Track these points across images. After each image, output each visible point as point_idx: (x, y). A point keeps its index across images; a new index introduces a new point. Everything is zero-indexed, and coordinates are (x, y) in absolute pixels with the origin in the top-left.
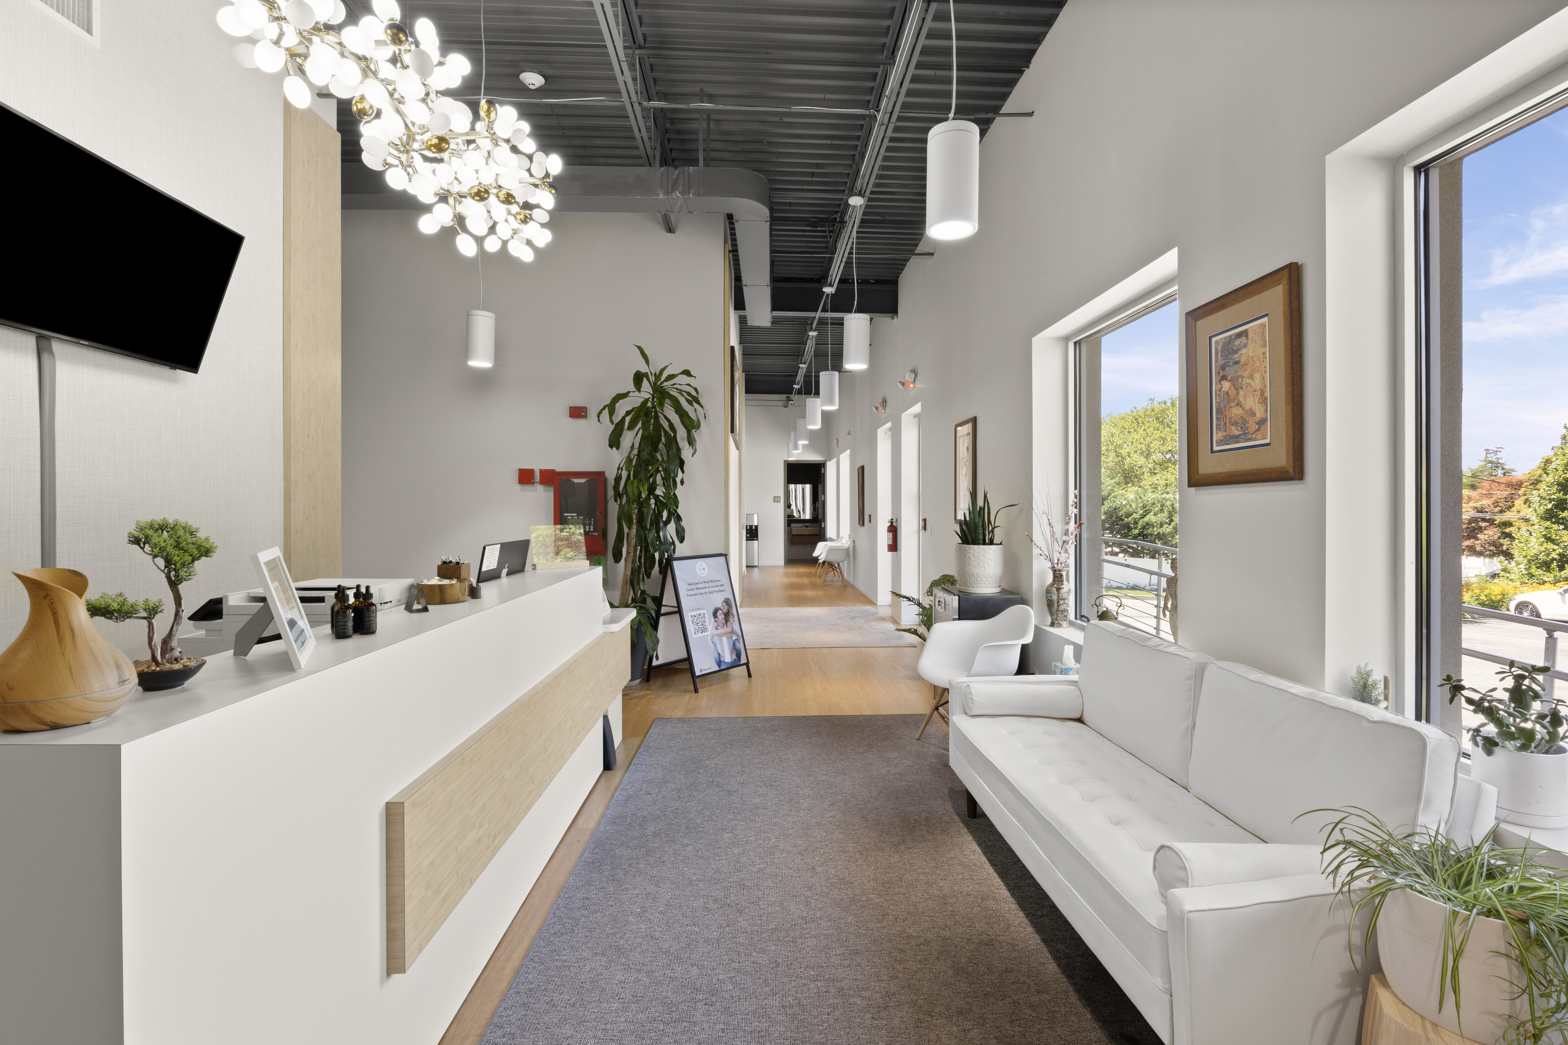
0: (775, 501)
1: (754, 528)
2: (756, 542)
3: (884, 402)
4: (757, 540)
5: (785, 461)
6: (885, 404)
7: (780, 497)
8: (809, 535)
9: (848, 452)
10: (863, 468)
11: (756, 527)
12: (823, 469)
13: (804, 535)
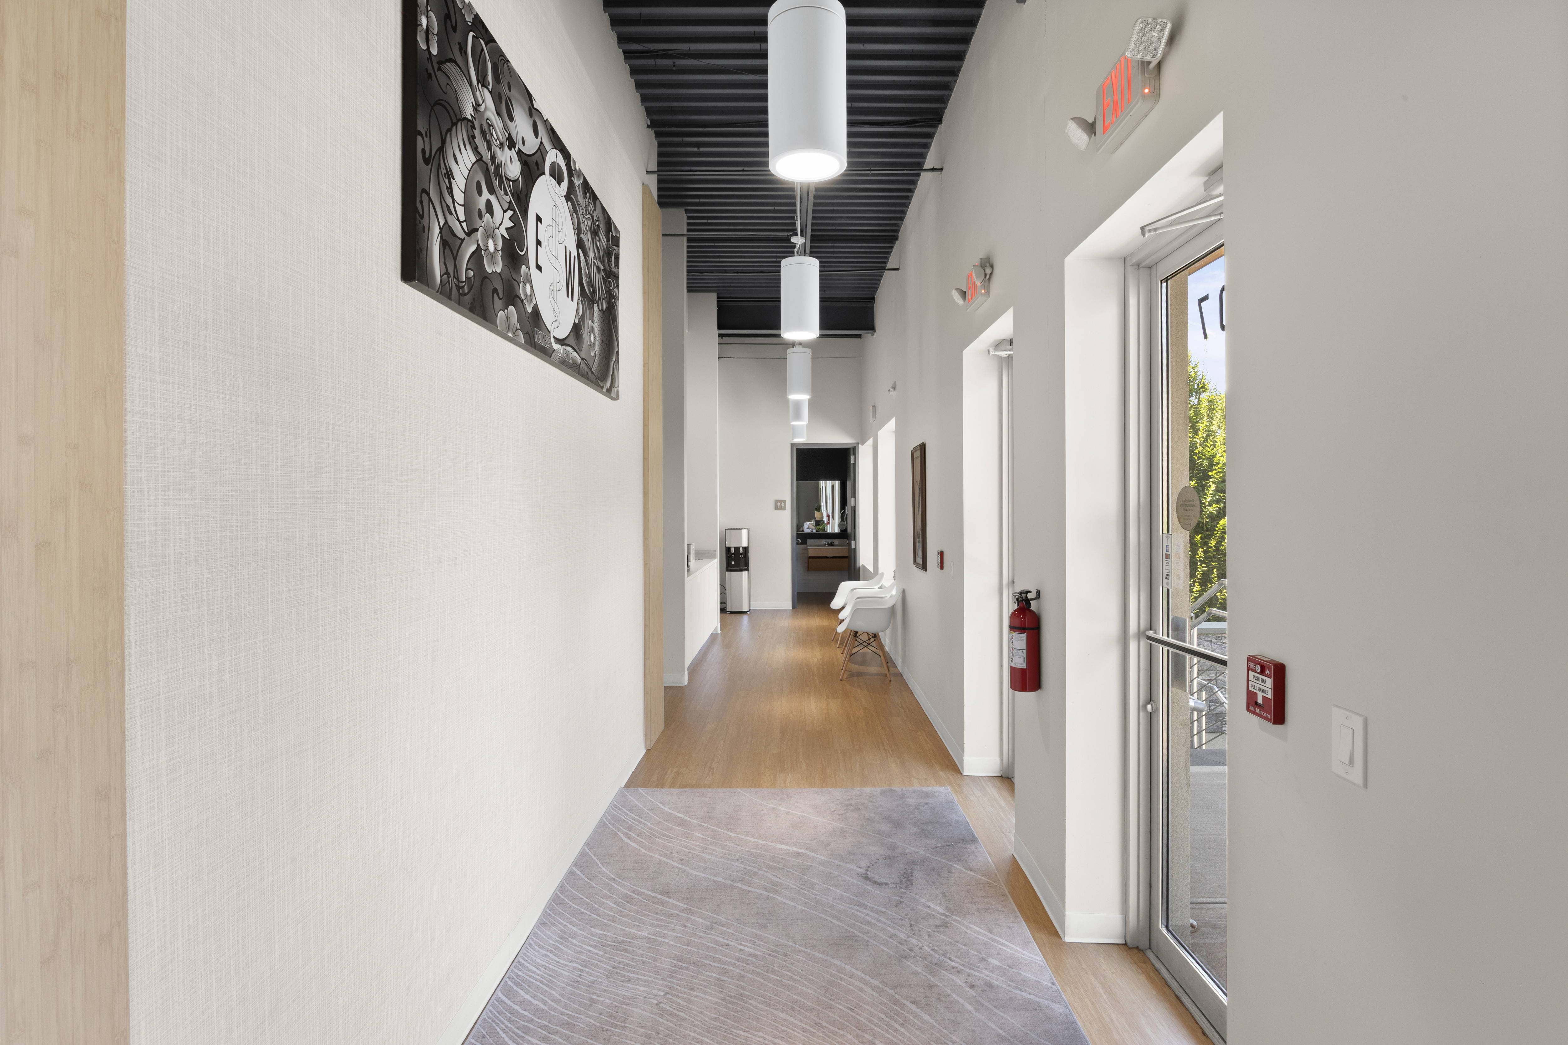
0: (776, 508)
1: (741, 551)
2: (745, 573)
3: (987, 266)
4: (747, 570)
5: (793, 445)
6: (988, 271)
7: (784, 501)
8: (834, 557)
9: (891, 425)
10: (923, 447)
11: (746, 549)
12: (852, 457)
13: (826, 557)
